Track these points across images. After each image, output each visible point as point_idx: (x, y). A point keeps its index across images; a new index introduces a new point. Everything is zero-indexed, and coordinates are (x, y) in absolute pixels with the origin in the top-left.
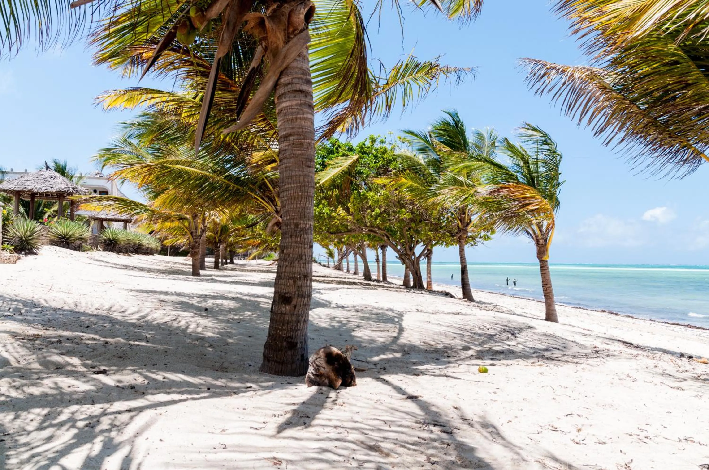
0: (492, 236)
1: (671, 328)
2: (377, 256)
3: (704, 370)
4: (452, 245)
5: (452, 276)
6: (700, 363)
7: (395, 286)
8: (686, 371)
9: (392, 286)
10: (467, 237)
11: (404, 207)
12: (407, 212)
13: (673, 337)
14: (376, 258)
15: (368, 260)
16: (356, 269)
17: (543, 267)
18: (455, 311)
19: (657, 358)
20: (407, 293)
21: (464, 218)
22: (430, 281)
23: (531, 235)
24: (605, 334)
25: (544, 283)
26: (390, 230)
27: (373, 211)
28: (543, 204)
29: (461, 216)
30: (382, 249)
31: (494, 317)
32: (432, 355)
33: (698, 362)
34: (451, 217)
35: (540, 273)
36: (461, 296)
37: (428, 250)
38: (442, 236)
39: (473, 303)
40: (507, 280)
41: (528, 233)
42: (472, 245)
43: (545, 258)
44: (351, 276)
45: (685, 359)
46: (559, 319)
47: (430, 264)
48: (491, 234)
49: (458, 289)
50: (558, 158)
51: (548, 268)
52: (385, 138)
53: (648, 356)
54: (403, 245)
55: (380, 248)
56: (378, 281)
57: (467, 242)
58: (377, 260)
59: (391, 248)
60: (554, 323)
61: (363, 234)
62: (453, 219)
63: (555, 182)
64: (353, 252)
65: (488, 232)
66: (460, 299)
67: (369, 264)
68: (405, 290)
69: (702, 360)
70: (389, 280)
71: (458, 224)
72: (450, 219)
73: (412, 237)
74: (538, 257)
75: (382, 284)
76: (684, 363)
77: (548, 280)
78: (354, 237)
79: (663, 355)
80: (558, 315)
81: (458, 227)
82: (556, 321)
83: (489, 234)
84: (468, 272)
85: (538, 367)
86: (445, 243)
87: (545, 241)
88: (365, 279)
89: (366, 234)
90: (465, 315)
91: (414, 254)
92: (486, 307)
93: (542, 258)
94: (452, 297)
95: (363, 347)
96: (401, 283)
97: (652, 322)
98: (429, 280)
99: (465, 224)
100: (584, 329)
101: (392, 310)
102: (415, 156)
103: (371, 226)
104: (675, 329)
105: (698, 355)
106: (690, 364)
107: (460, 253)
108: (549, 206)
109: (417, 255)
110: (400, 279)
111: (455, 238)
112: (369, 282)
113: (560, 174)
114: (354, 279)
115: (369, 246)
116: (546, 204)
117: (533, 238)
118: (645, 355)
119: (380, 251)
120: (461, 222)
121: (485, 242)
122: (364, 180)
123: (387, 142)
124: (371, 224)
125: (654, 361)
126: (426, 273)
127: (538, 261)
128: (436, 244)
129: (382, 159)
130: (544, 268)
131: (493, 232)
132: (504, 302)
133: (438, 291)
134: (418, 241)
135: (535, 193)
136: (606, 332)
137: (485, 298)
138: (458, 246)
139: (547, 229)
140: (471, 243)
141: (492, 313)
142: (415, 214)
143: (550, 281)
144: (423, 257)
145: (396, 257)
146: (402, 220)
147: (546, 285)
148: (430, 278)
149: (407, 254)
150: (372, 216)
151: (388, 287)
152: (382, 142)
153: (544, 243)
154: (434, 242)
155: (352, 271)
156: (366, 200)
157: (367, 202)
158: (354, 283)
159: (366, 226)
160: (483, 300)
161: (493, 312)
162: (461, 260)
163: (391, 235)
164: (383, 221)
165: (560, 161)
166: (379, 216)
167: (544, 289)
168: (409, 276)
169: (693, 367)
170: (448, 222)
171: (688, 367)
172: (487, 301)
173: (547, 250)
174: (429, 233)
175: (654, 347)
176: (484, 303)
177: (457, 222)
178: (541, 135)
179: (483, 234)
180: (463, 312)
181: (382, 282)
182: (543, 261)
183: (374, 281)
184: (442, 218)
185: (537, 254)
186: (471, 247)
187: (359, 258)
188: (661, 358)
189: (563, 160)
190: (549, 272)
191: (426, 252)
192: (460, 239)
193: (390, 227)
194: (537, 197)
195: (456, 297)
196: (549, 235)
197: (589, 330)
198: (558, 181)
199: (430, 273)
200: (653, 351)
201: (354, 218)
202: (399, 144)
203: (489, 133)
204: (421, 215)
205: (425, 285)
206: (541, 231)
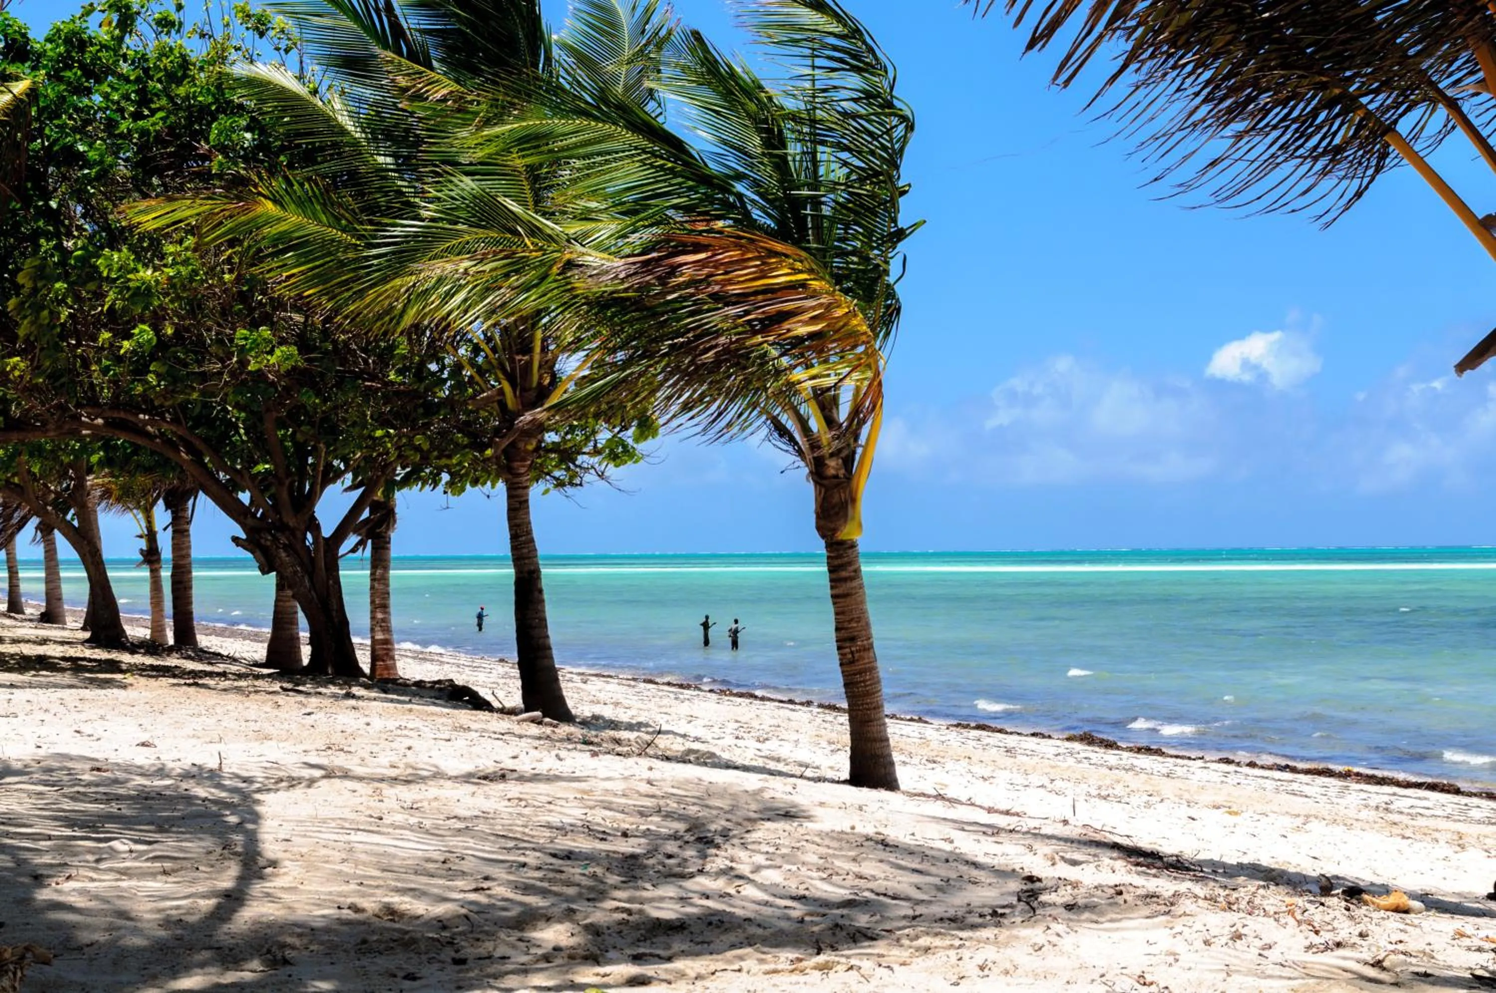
0: (642, 447)
1: (1295, 786)
2: (151, 536)
3: (1395, 937)
4: (475, 482)
5: (480, 617)
6: (1382, 913)
7: (234, 668)
8: (1338, 945)
9: (220, 668)
10: (538, 448)
11: (267, 320)
12: (283, 342)
13: (1300, 820)
14: (143, 544)
15: (108, 552)
16: (53, 597)
17: (842, 567)
18: (489, 766)
19: (1243, 905)
20: (281, 699)
21: (527, 368)
22: (387, 642)
23: (792, 440)
24: (1065, 822)
25: (844, 634)
26: (204, 419)
27: (128, 336)
28: (839, 313)
29: (512, 361)
30: (168, 506)
31: (650, 782)
32: (384, 962)
33: (1379, 908)
34: (472, 363)
35: (828, 592)
36: (515, 699)
37: (376, 507)
38: (433, 447)
39: (565, 729)
40: (706, 626)
41: (782, 431)
42: (560, 484)
43: (846, 533)
44: (28, 631)
45: (1335, 902)
46: (902, 774)
47: (386, 569)
48: (637, 440)
49: (501, 669)
50: (900, 131)
51: (857, 571)
52: (179, 7)
53: (1212, 900)
54: (260, 485)
55: (161, 502)
56: (153, 647)
57: (541, 473)
58: (151, 556)
59: (210, 502)
60: (882, 794)
61: (81, 439)
62: (480, 371)
63: (885, 227)
64: (34, 521)
65: (625, 428)
66: (512, 712)
67: (110, 574)
68: (276, 687)
69: (1392, 900)
70: (204, 641)
71: (501, 392)
72: (467, 372)
73: (301, 453)
74: (818, 528)
75: (172, 661)
76: (1333, 914)
77: (859, 620)
78: (37, 451)
79: (1261, 891)
80: (896, 757)
81: (502, 404)
82: (889, 783)
83: (629, 435)
84: (546, 596)
85: (817, 974)
86: (445, 477)
87: (848, 461)
88: (94, 642)
89: (95, 437)
90: (535, 778)
91: (315, 527)
92: (618, 742)
93: (835, 530)
94: (478, 703)
95: (80, 949)
96: (260, 652)
97: (1231, 768)
98: (379, 636)
99: (532, 395)
100: (990, 810)
101: (213, 776)
102: (315, 92)
103: (115, 404)
104: (1307, 790)
105: (1378, 881)
106: (1351, 918)
107: (510, 519)
108: (859, 324)
109: (327, 531)
110: (255, 638)
111: (489, 452)
112: (114, 655)
113: (903, 193)
114: (44, 641)
115: (107, 494)
116: (851, 314)
117: (800, 453)
118: (1201, 894)
119: (162, 516)
120: (514, 386)
121: (611, 470)
122: (80, 196)
123: (188, 27)
124: (116, 396)
125: (1231, 917)
126: (368, 607)
127: (822, 543)
128: (406, 481)
129: (164, 102)
130: (844, 574)
131: (647, 428)
132: (691, 719)
133: (420, 684)
134: (329, 466)
135: (811, 271)
136: (1069, 816)
137: (617, 704)
138: (501, 486)
139: (856, 411)
140: (557, 473)
141: (639, 767)
142: (315, 349)
143: (868, 625)
144: (352, 540)
145: (236, 540)
146: (259, 375)
147: (853, 639)
148: (387, 630)
149: (283, 527)
150: (119, 360)
151: (194, 674)
152: (165, 24)
153: (842, 472)
154: (400, 473)
155: (34, 607)
156: (92, 286)
157: (100, 296)
158: (42, 663)
159: (92, 402)
160: (608, 713)
161: (645, 762)
162: (514, 548)
163: (206, 440)
164: (172, 377)
165: (904, 140)
166: (153, 357)
167: (842, 656)
168: (294, 622)
169: (1361, 928)
170: (460, 385)
171: (1346, 930)
172: (624, 716)
173: (854, 500)
174: (379, 433)
175: (1234, 862)
176: (614, 725)
177: (498, 383)
178: (838, 29)
179: (604, 436)
180: (525, 766)
181: (170, 650)
182: (842, 543)
183: (133, 648)
184: (433, 367)
185: (818, 517)
186: (555, 493)
187: (64, 548)
188: (1257, 901)
189: (914, 137)
190: (861, 586)
191: (366, 514)
192: (509, 459)
193: (207, 406)
194: (815, 284)
195: (496, 704)
196: (862, 440)
197: (1007, 813)
198: (894, 220)
199: (384, 607)
200: (1231, 876)
201: (36, 369)
202: (243, 35)
203: (639, 11)
204: (342, 353)
205: (364, 661)
206: (830, 422)
